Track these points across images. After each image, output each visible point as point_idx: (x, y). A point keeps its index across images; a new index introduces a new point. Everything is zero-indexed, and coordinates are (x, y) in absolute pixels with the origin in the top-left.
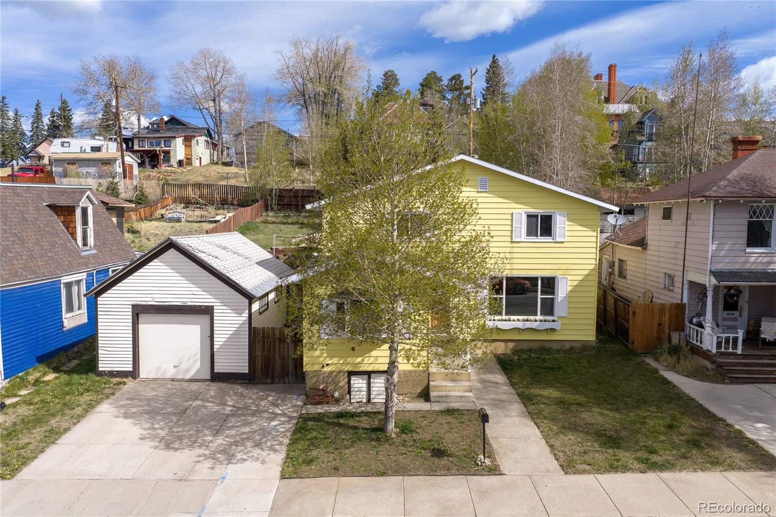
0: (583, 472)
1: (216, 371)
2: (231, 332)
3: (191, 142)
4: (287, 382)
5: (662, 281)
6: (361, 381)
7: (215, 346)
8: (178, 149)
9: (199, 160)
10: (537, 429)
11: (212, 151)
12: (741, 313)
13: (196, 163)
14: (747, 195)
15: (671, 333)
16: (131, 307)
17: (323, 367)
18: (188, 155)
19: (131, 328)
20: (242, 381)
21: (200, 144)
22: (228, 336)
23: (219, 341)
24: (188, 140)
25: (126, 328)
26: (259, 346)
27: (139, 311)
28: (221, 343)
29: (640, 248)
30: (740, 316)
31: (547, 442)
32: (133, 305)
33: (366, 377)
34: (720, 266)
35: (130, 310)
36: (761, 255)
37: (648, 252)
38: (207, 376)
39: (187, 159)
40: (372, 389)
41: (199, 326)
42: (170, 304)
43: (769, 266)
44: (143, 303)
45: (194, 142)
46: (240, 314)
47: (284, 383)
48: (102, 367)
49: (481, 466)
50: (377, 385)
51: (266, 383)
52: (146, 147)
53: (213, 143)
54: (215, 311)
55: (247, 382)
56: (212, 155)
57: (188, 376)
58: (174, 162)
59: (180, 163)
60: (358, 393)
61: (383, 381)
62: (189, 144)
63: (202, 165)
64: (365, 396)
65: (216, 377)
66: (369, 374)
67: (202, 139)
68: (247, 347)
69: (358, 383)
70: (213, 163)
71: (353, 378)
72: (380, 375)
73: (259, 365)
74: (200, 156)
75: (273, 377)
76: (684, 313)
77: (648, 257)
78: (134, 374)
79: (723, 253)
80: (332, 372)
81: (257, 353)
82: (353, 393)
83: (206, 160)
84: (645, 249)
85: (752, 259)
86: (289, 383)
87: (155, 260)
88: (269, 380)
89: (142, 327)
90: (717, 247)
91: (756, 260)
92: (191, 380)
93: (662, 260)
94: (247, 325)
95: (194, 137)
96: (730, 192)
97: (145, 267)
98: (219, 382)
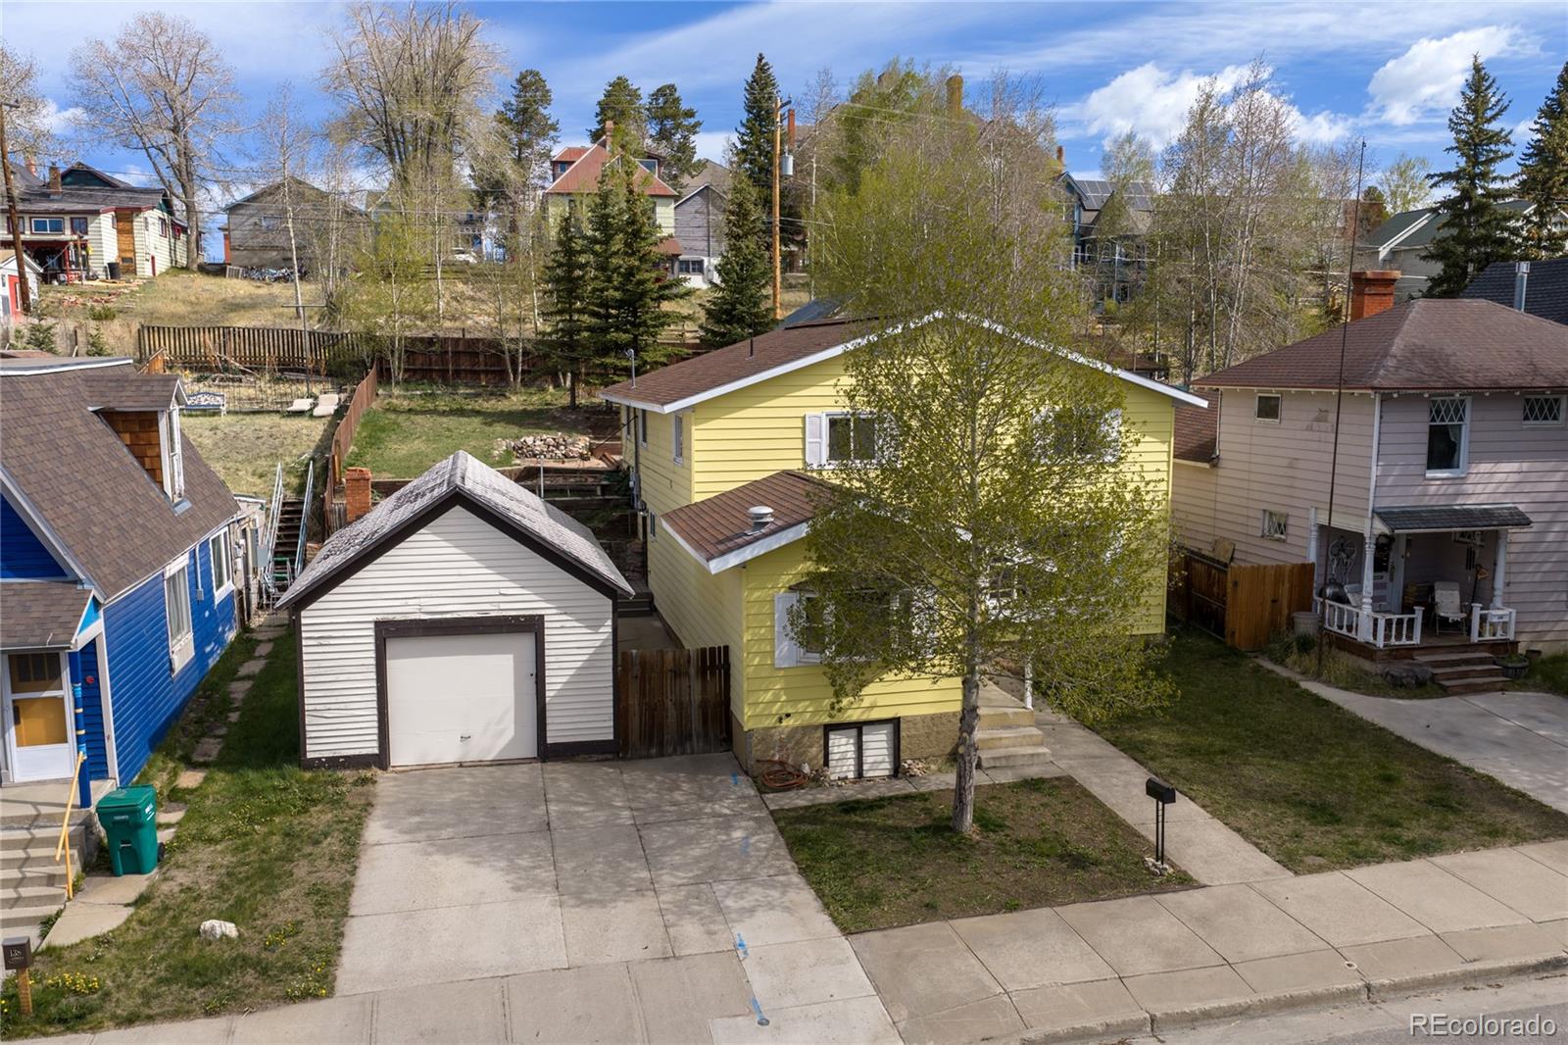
0: (1320, 869)
1: (549, 741)
2: (579, 664)
3: (132, 222)
4: (689, 751)
5: (1259, 524)
6: (844, 741)
7: (548, 694)
8: (105, 240)
9: (150, 263)
10: (1192, 803)
11: (172, 240)
12: (1392, 575)
13: (145, 269)
14: (1432, 384)
15: (1295, 614)
16: (372, 626)
17: (780, 720)
18: (125, 251)
19: (374, 669)
20: (601, 757)
21: (150, 227)
22: (572, 672)
23: (554, 683)
24: (125, 218)
25: (364, 669)
26: (634, 687)
27: (389, 632)
28: (559, 687)
29: (1206, 466)
30: (1392, 580)
31: (1226, 824)
32: (377, 623)
33: (854, 732)
34: (1385, 503)
35: (372, 632)
36: (1446, 482)
37: (1221, 472)
38: (531, 751)
39: (124, 260)
40: (866, 753)
41: (511, 656)
42: (455, 616)
43: (1455, 500)
44: (399, 618)
45: (138, 223)
46: (595, 627)
47: (683, 753)
48: (314, 750)
49: (1161, 875)
50: (873, 745)
51: (649, 757)
52: (28, 232)
53: (174, 225)
54: (546, 625)
55: (610, 756)
56: (173, 250)
57: (490, 757)
58: (97, 266)
59: (113, 270)
60: (840, 763)
61: (884, 737)
62: (127, 226)
63: (157, 273)
64: (852, 768)
65: (549, 752)
66: (859, 727)
67: (154, 216)
68: (611, 690)
69: (842, 746)
70: (176, 269)
71: (832, 736)
72: (878, 727)
73: (635, 723)
74: (153, 253)
75: (661, 745)
76: (1312, 579)
77: (1221, 481)
78: (381, 760)
79: (1390, 481)
80: (795, 730)
81: (631, 702)
82: (831, 763)
83: (163, 263)
84: (1215, 466)
85: (1432, 489)
86: (692, 753)
87: (422, 531)
88: (654, 751)
89: (393, 665)
90: (1383, 470)
91: (1438, 490)
92: (498, 763)
93: (1254, 486)
94: (610, 649)
95: (139, 210)
96: (1408, 380)
97: (402, 545)
98: (556, 761)
